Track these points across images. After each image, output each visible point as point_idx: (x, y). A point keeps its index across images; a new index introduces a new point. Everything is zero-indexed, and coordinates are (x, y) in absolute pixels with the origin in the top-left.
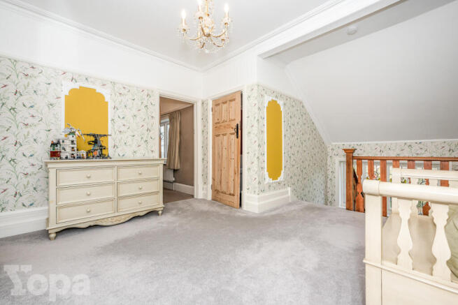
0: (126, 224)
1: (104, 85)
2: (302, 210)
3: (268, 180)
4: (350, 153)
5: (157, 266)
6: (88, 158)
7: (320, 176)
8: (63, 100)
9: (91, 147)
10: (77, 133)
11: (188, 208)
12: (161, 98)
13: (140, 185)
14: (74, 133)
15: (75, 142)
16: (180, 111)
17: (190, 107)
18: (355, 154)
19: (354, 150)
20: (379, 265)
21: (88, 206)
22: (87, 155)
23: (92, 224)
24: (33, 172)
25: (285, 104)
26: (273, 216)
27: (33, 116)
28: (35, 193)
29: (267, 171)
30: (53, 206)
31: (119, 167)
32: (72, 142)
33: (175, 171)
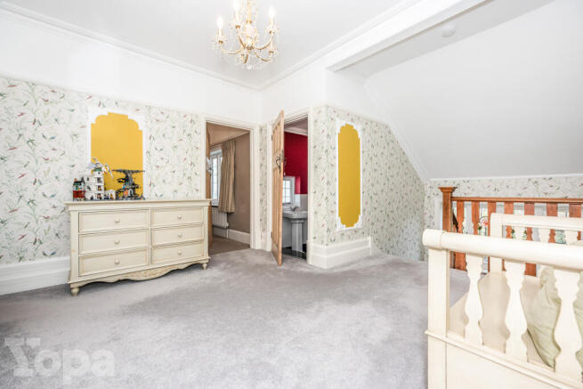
0: (162, 279)
1: (138, 110)
2: (384, 266)
3: (341, 227)
4: (448, 193)
5: (189, 331)
6: (117, 198)
7: (414, 222)
8: (88, 130)
9: (121, 186)
10: (103, 169)
11: (241, 261)
12: (208, 124)
13: (180, 232)
14: (100, 169)
15: (102, 180)
16: (234, 141)
17: (246, 135)
18: (455, 194)
19: (454, 189)
20: (444, 338)
21: (117, 256)
22: (117, 196)
23: (122, 278)
24: (54, 216)
25: (364, 130)
26: (345, 273)
27: (54, 149)
28: (57, 241)
29: (340, 215)
30: (75, 255)
31: (154, 210)
32: (99, 179)
33: (229, 214)
